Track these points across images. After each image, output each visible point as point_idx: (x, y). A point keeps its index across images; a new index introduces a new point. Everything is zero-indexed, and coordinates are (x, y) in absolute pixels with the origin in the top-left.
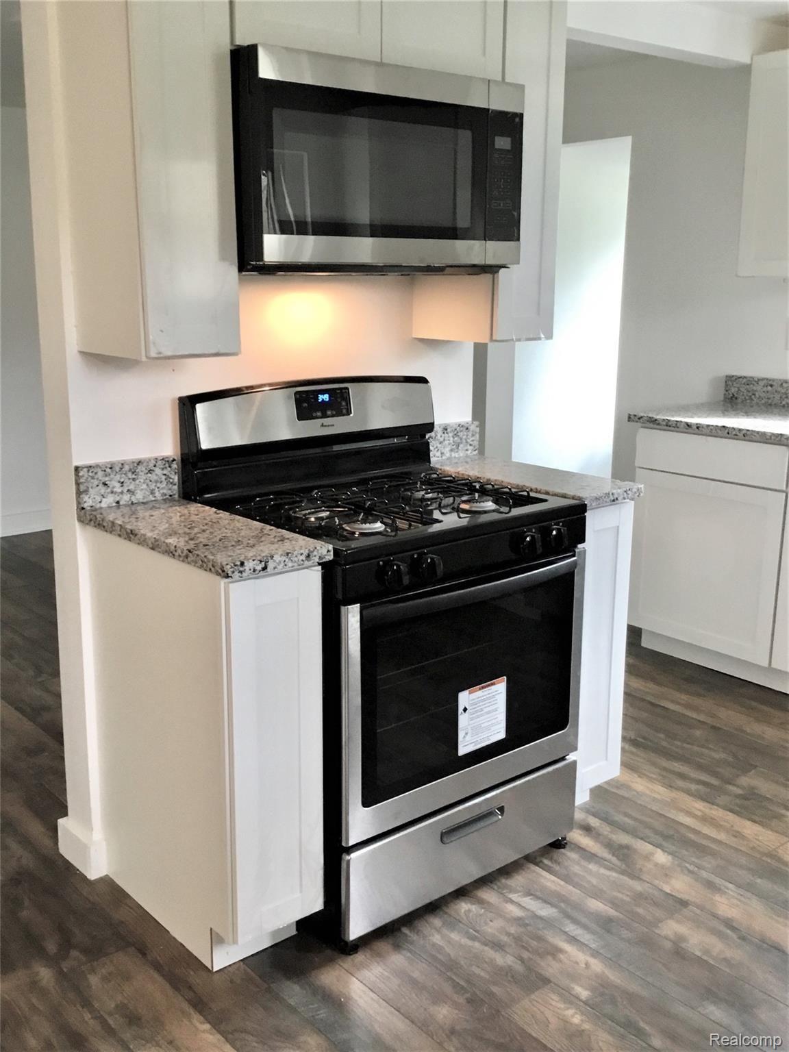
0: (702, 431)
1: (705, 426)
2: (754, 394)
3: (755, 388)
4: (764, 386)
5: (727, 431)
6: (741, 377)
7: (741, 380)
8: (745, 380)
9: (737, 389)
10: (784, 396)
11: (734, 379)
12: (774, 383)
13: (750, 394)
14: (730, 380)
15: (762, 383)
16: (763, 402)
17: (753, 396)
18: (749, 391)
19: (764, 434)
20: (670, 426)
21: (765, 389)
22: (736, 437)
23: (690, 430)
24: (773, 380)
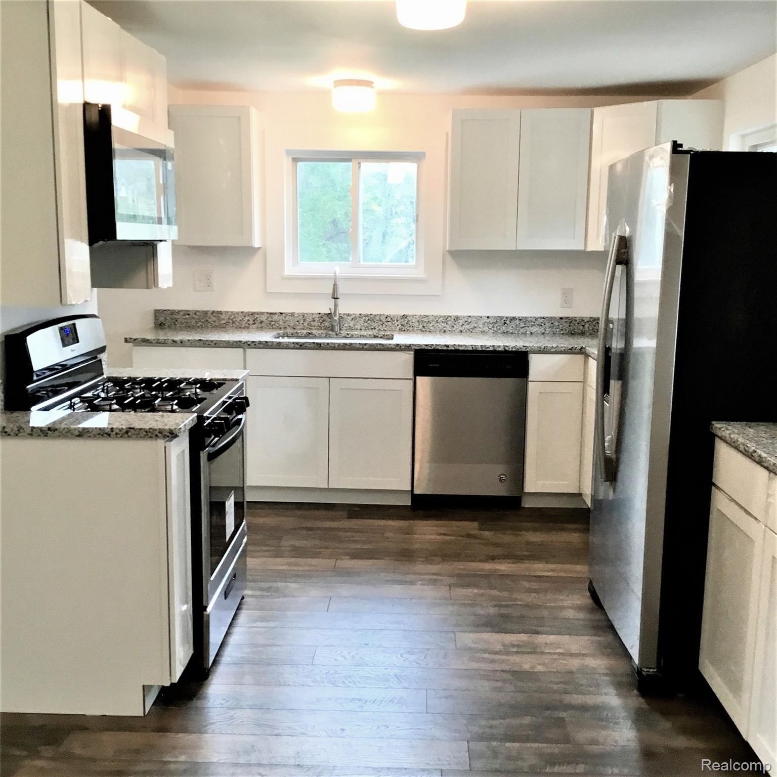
0: (184, 344)
1: (186, 341)
2: (177, 321)
3: (177, 317)
4: (183, 315)
5: (202, 342)
6: (165, 310)
7: (166, 312)
8: (169, 312)
9: (163, 318)
10: (198, 320)
11: (161, 311)
12: (190, 313)
13: (174, 321)
14: (157, 313)
15: (181, 313)
16: (184, 325)
17: (176, 322)
18: (173, 319)
19: (228, 342)
20: (160, 343)
21: (184, 317)
22: (209, 346)
23: (175, 344)
24: (189, 311)
